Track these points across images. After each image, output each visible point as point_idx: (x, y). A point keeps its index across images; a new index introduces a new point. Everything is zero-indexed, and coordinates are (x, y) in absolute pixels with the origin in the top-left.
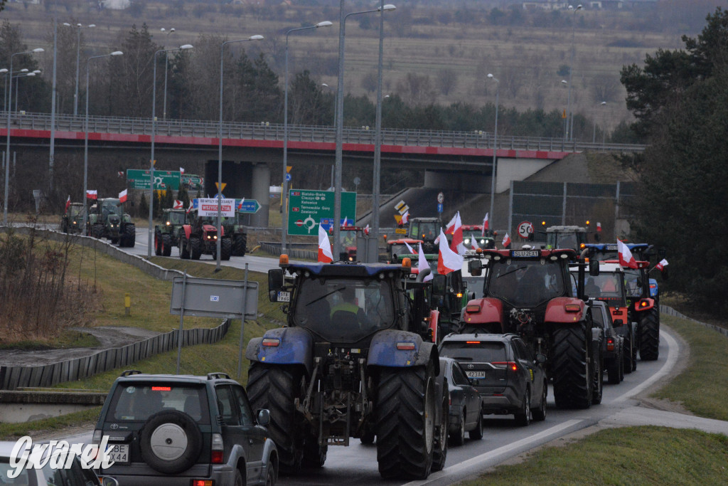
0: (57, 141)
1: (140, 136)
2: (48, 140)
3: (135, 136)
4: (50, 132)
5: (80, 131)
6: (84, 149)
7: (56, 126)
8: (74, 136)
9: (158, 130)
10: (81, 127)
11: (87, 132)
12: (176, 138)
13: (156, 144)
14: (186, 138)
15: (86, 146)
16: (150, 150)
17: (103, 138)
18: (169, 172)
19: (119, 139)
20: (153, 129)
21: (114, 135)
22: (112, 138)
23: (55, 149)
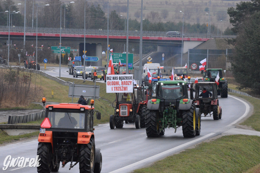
0: (26, 36)
1: (56, 35)
2: (23, 36)
3: (53, 35)
4: (23, 33)
5: (34, 33)
6: (36, 39)
7: (26, 31)
8: (32, 35)
9: (63, 33)
10: (35, 32)
11: (37, 33)
12: (68, 35)
13: (62, 37)
14: (72, 35)
15: (37, 38)
16: (60, 39)
17: (43, 35)
18: (66, 47)
19: (48, 36)
20: (61, 32)
21: (47, 34)
22: (46, 35)
23: (26, 39)
